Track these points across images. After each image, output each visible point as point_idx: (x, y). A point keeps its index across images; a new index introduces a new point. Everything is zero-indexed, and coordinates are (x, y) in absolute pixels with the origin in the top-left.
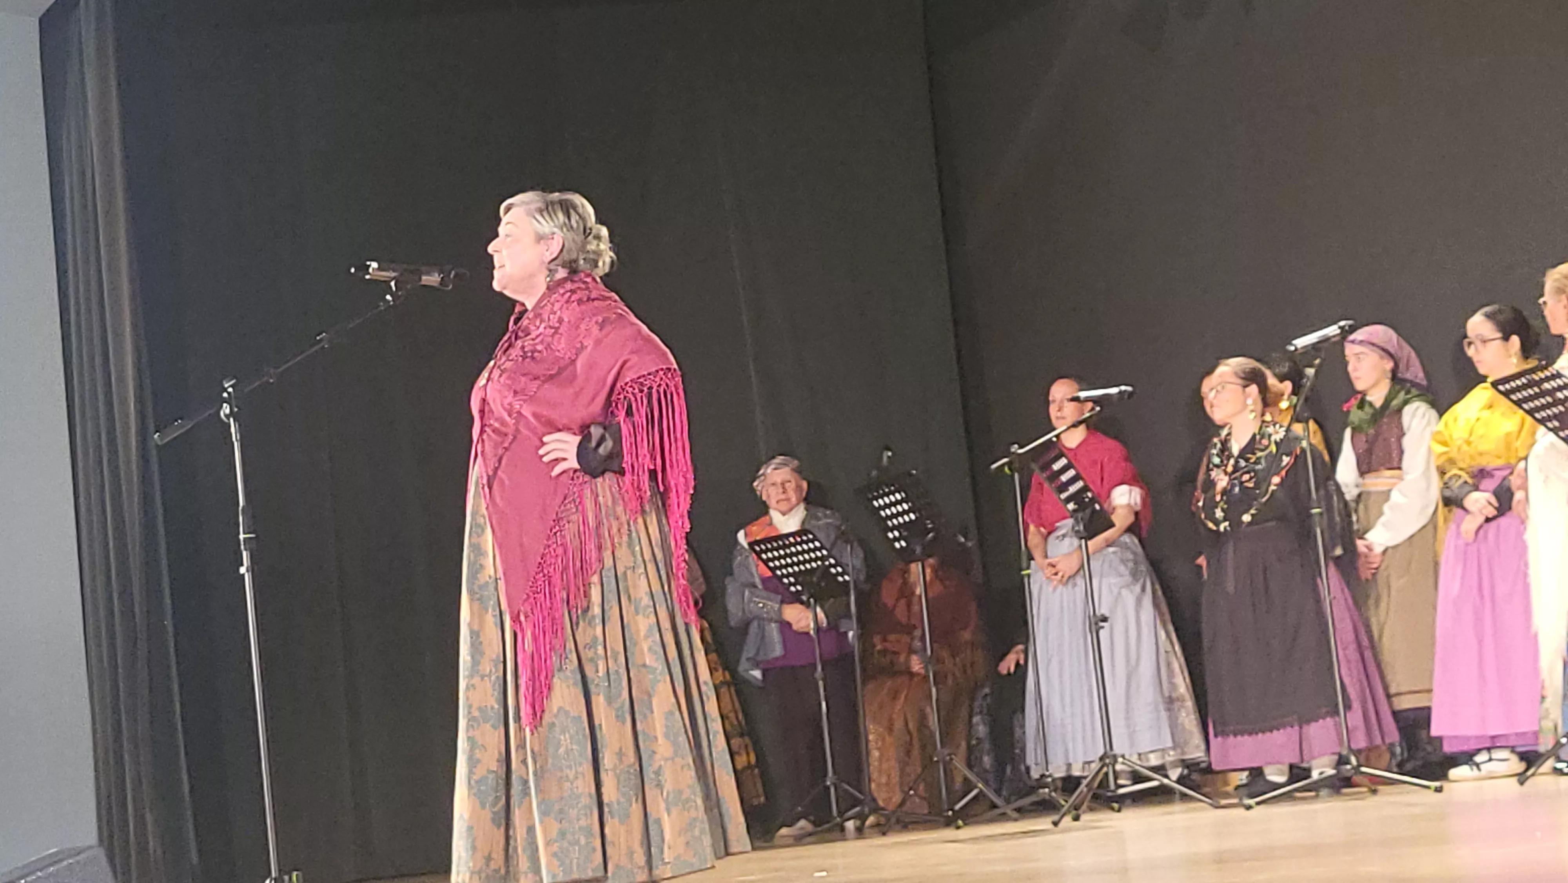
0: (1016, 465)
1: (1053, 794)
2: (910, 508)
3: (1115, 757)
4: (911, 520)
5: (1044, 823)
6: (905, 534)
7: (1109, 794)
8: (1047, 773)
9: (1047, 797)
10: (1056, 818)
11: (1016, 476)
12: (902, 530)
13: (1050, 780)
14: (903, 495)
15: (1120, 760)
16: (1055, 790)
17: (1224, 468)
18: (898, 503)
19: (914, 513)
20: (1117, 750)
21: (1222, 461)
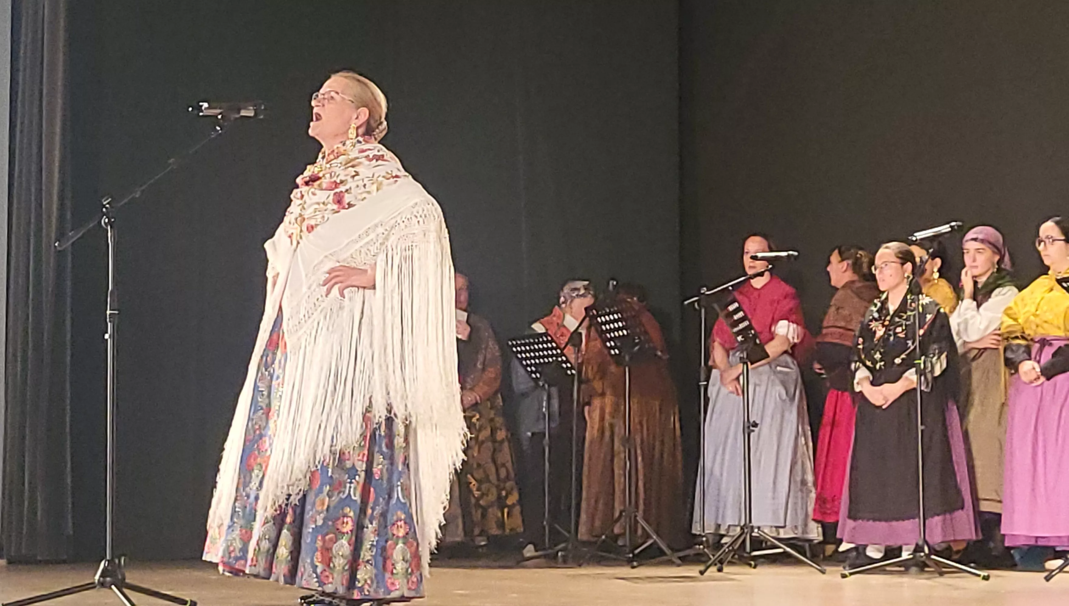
0: (703, 303)
1: (706, 550)
2: (623, 326)
4: (624, 335)
5: (693, 571)
6: (619, 344)
7: (746, 555)
8: (703, 534)
9: (701, 552)
10: (702, 568)
11: (703, 311)
12: (616, 341)
13: (704, 539)
14: (620, 315)
16: (708, 547)
17: (881, 322)
18: (616, 321)
19: (626, 330)
20: (755, 523)
21: (880, 317)
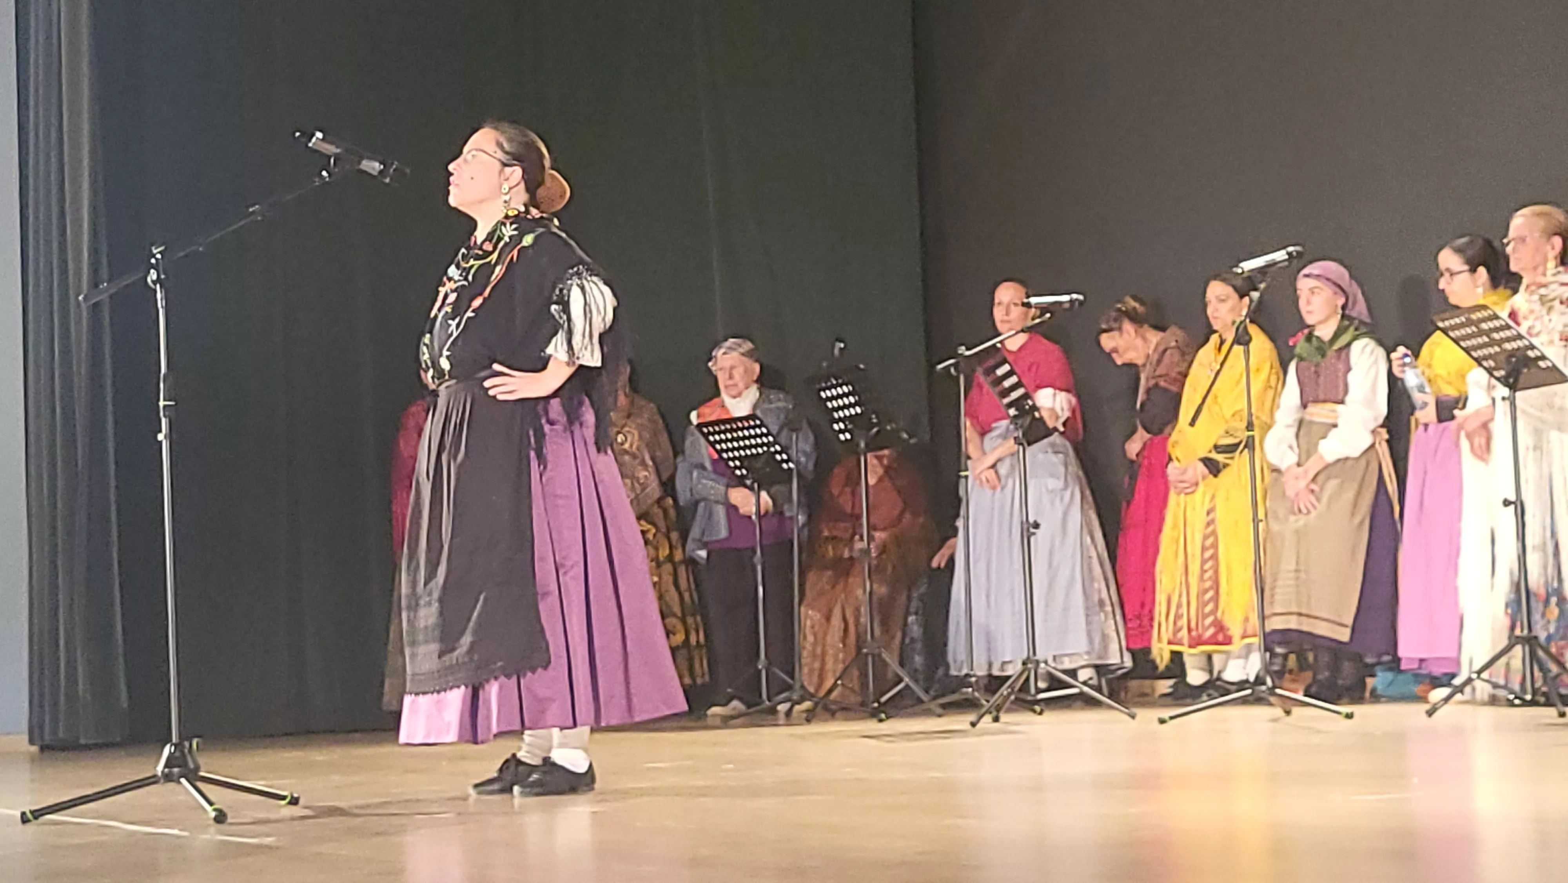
0: (962, 367)
1: (976, 694)
2: (856, 401)
3: (1037, 663)
4: (856, 413)
5: (960, 721)
6: (849, 427)
7: (1029, 698)
8: (972, 673)
9: (970, 697)
10: (972, 717)
11: (962, 378)
12: (847, 423)
14: (851, 388)
15: (1042, 665)
18: (846, 395)
19: (860, 406)
20: (1040, 656)
